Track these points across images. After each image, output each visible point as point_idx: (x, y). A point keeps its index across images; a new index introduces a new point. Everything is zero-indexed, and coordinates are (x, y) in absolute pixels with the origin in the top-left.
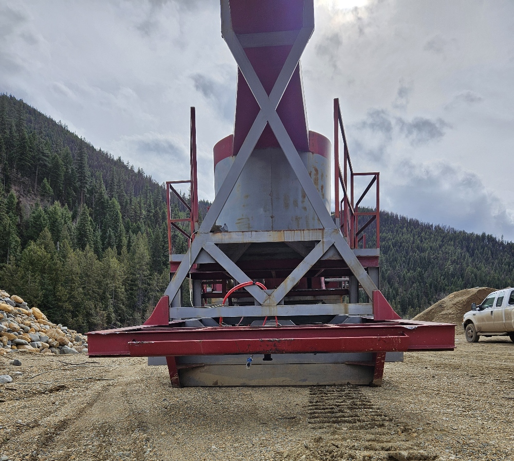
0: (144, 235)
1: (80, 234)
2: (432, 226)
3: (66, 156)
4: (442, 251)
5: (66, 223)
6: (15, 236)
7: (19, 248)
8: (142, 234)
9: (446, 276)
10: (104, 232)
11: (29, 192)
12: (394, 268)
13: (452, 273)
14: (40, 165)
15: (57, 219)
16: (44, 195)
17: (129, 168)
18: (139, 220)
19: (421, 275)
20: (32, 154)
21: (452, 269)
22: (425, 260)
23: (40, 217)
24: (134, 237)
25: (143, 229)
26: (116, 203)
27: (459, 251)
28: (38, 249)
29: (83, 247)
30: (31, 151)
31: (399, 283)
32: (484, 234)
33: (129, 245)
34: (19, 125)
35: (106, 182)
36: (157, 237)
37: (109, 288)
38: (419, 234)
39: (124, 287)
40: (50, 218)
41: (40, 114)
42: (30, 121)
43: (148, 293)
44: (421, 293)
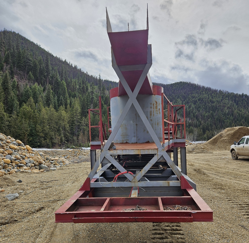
0: (78, 99)
1: (47, 99)
2: (217, 90)
3: (40, 61)
4: (222, 102)
5: (40, 94)
6: (16, 101)
7: (18, 107)
8: (77, 98)
9: (225, 114)
10: (59, 97)
11: (22, 78)
12: (199, 111)
13: (227, 113)
14: (28, 65)
15: (36, 92)
16: (30, 80)
17: (70, 65)
18: (75, 91)
19: (212, 114)
20: (24, 60)
21: (227, 111)
22: (214, 107)
23: (28, 91)
24: (73, 100)
25: (77, 95)
26: (64, 83)
27: (231, 102)
28: (27, 108)
29: (49, 105)
30: (23, 59)
31: (201, 119)
32: (243, 94)
33: (71, 104)
34: (17, 46)
35: (59, 72)
36: (84, 100)
37: (61, 125)
38: (211, 94)
39: (68, 124)
40: (33, 91)
41: (27, 40)
42: (23, 43)
43: (80, 127)
44: (212, 123)
